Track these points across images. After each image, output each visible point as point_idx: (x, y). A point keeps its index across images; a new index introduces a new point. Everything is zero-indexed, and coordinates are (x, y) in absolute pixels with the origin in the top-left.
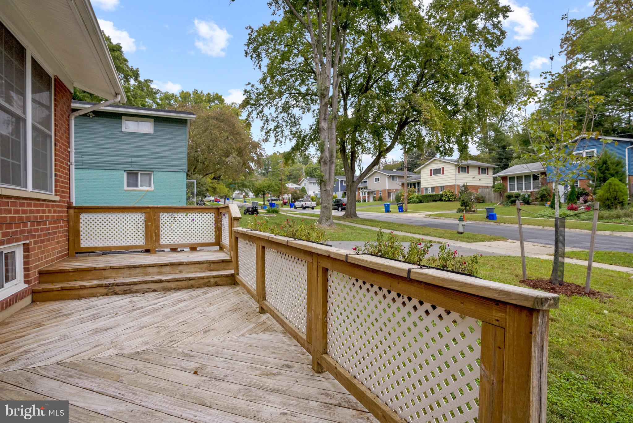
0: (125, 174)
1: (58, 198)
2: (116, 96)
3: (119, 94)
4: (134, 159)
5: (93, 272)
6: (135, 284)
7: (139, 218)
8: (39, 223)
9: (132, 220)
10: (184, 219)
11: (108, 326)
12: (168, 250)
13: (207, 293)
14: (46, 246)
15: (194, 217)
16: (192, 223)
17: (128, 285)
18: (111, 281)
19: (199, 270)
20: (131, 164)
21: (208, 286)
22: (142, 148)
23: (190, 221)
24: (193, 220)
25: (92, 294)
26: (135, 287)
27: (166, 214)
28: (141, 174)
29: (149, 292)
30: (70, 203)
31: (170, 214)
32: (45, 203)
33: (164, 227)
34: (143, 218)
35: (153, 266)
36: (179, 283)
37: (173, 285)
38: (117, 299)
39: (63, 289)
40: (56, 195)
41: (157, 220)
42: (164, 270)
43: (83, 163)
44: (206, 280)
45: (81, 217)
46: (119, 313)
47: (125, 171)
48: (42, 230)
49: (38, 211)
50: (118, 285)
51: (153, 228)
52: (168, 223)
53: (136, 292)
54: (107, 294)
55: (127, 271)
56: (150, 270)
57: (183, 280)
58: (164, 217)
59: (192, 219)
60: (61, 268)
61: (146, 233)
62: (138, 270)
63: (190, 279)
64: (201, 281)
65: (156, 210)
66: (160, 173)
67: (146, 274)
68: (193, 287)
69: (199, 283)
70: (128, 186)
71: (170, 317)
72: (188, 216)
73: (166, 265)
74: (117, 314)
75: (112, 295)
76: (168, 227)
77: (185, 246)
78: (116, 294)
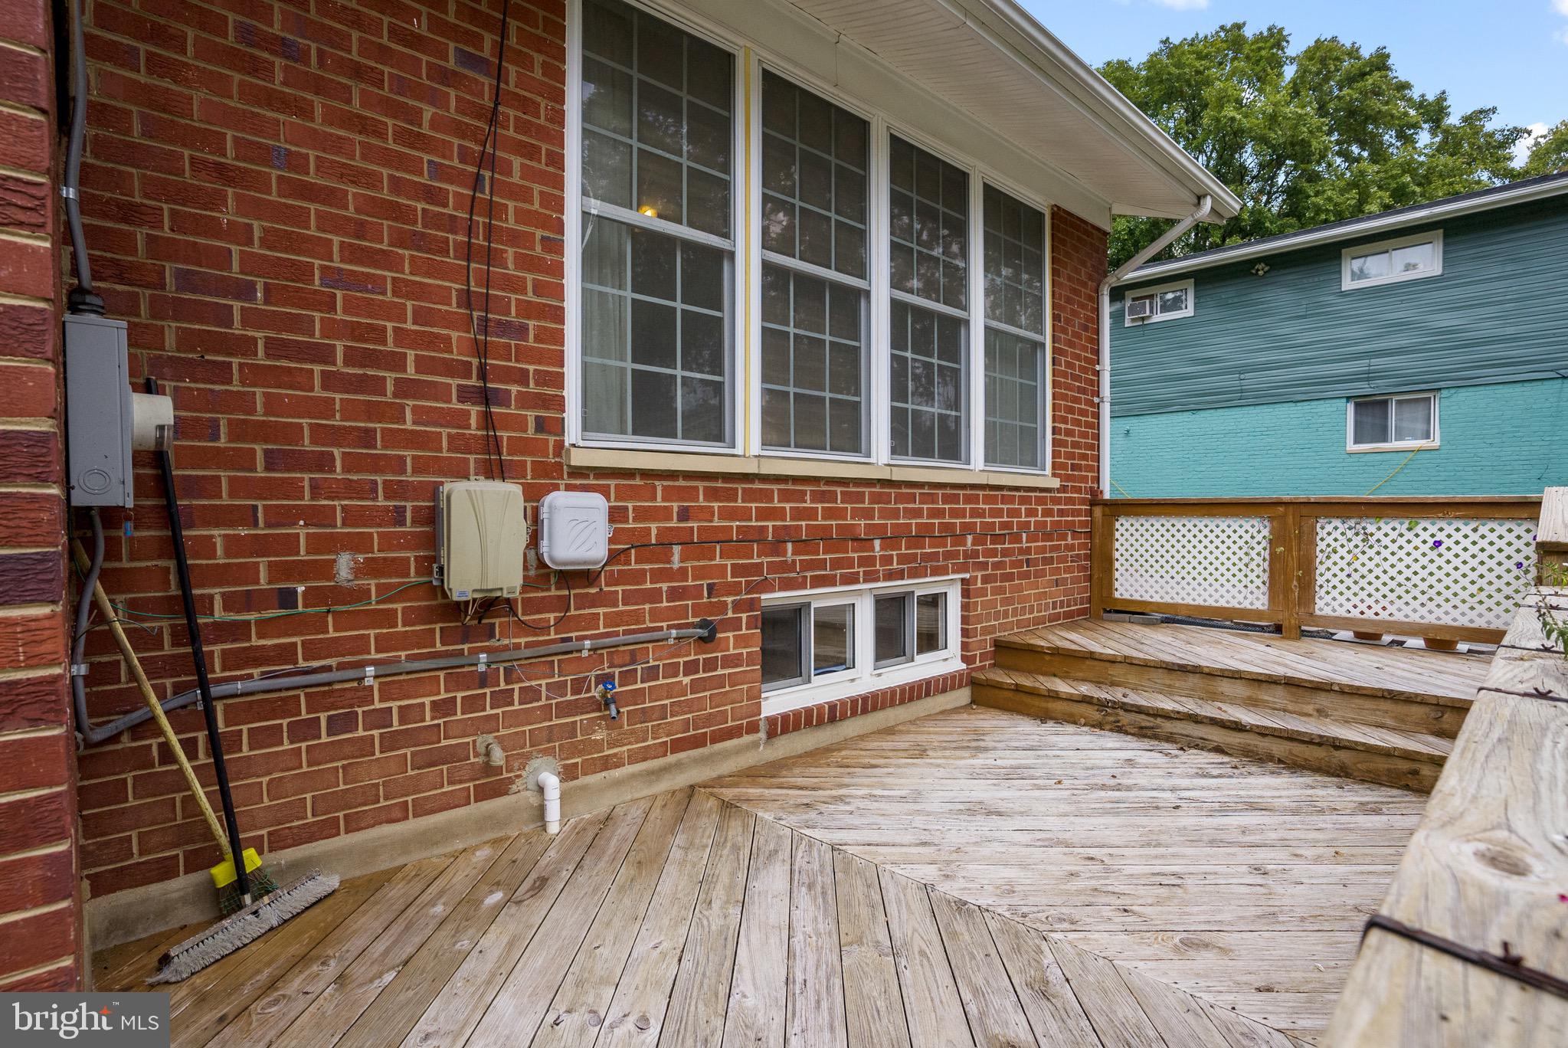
0: (1351, 408)
1: (1056, 483)
2: (1199, 203)
3: (1205, 196)
4: (1378, 363)
5: (1088, 662)
6: (1166, 716)
7: (1255, 532)
8: (997, 539)
9: (1235, 537)
10: (1402, 541)
11: (1003, 806)
12: (1348, 635)
13: (1377, 812)
14: (1019, 588)
15: (1440, 536)
16: (1433, 555)
17: (1148, 714)
18: (1117, 694)
19: (1389, 722)
20: (1368, 376)
21: (1407, 787)
22: (1402, 326)
23: (1425, 548)
24: (1438, 544)
25: (1072, 715)
26: (1168, 726)
27: (1337, 522)
28: (1399, 402)
29: (1202, 749)
30: (1095, 493)
31: (1352, 522)
32: (1017, 494)
33: (1329, 563)
34: (1266, 532)
35: (1235, 676)
36: (1299, 749)
37: (1279, 748)
38: (1110, 745)
39: (1018, 689)
40: (1054, 475)
41: (1307, 541)
42: (1266, 695)
43: (1242, 391)
44: (1404, 766)
45: (1117, 525)
46: (1066, 783)
47: (1348, 398)
48: (1006, 553)
49: (998, 513)
50: (1127, 708)
51: (1293, 563)
52: (1342, 552)
53: (1169, 738)
54: (1100, 725)
55: (1160, 677)
56: (1225, 686)
57: (1311, 742)
58: (1331, 534)
59: (1431, 541)
60: (1032, 642)
61: (1272, 577)
62: (1193, 680)
63: (1336, 745)
64: (1382, 764)
65: (1305, 511)
66: (1463, 394)
67: (1213, 696)
68: (1348, 775)
69: (1372, 766)
70: (1356, 442)
71: (1158, 845)
72: (1418, 529)
73: (1271, 681)
74: (1059, 782)
75: (1111, 730)
76: (1342, 564)
77: (1413, 630)
78: (1120, 729)
